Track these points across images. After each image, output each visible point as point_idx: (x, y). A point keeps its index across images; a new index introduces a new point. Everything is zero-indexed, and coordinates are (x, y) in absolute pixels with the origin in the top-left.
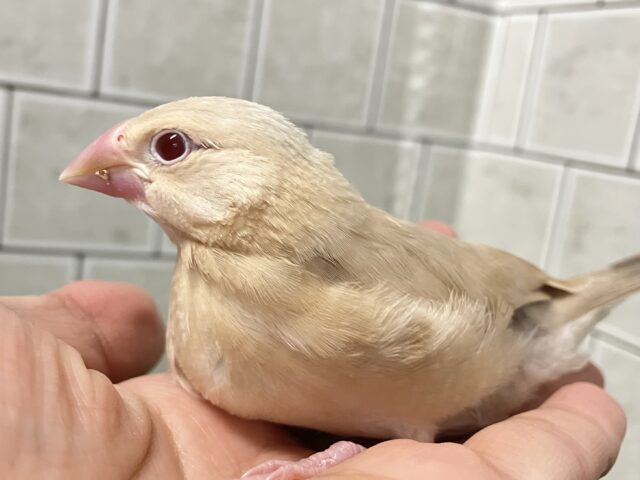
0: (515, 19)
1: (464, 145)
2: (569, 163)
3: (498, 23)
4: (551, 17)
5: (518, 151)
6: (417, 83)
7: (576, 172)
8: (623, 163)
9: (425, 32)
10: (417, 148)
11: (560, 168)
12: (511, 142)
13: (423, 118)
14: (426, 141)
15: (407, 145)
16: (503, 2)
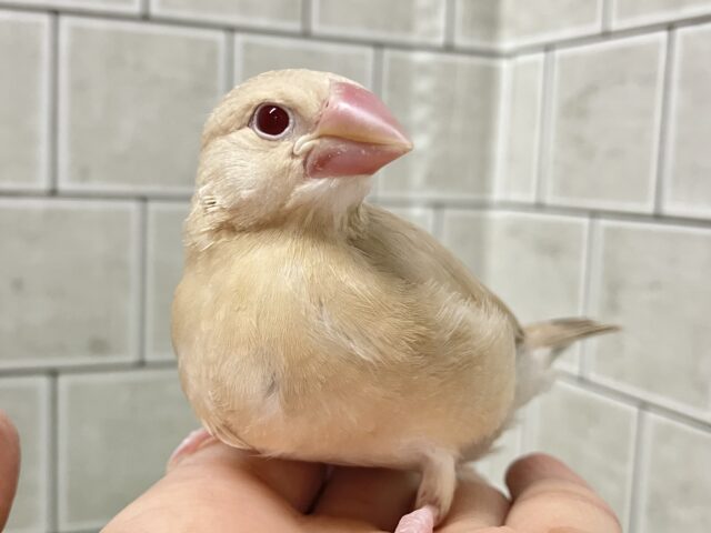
0: (522, 59)
1: (482, 205)
2: (594, 214)
3: (505, 66)
4: (558, 53)
5: (539, 207)
6: (421, 142)
7: (603, 223)
8: (648, 207)
9: (423, 85)
10: (430, 214)
11: (585, 221)
12: (531, 198)
13: (432, 179)
14: (438, 206)
16: (507, 43)
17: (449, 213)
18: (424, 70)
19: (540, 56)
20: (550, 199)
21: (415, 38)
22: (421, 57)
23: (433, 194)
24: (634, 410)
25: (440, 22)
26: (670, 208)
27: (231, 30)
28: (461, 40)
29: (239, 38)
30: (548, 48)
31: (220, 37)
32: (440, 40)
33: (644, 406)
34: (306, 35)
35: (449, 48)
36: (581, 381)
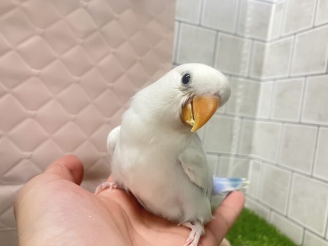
0: (267, 82)
1: (254, 119)
2: (283, 122)
3: (262, 84)
4: (277, 81)
5: (269, 120)
6: (239, 101)
7: (286, 125)
8: (297, 121)
9: (241, 86)
10: (240, 119)
11: (281, 124)
12: (267, 117)
13: (241, 111)
14: (242, 118)
15: (236, 119)
16: (263, 78)
17: (245, 120)
18: (241, 83)
19: (272, 82)
20: (272, 118)
21: (240, 74)
22: (241, 80)
23: (242, 114)
24: (290, 173)
25: (246, 71)
26: (303, 121)
28: (252, 76)
30: (274, 80)
32: (246, 75)
33: (293, 171)
35: (248, 78)
36: (277, 165)
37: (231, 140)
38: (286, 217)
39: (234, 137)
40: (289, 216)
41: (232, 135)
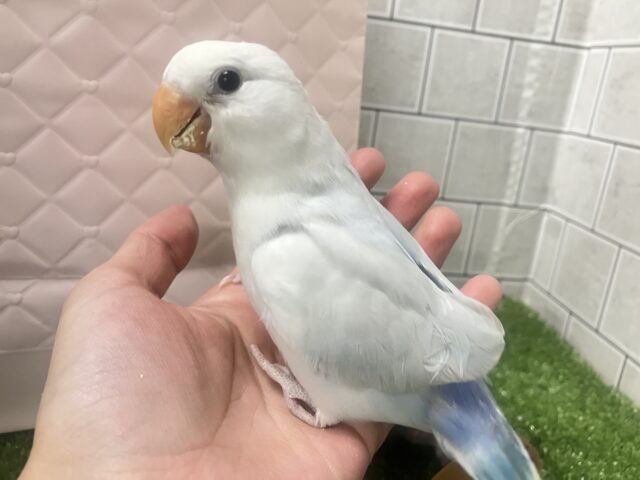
1: (559, 131)
2: (616, 143)
3: (584, 54)
5: (589, 136)
6: (527, 94)
7: (619, 147)
9: (534, 62)
10: (528, 132)
11: (611, 147)
12: (585, 131)
13: (530, 115)
14: (532, 129)
15: (520, 131)
17: (537, 133)
18: (536, 54)
19: (606, 51)
20: (593, 133)
21: (533, 37)
22: (536, 47)
23: (530, 123)
24: (616, 248)
25: (551, 29)
27: (433, 27)
28: (559, 38)
29: (437, 32)
30: (610, 47)
31: (428, 30)
32: (549, 38)
33: (621, 246)
34: (473, 32)
35: (553, 43)
36: (592, 231)
37: (506, 173)
38: (597, 331)
39: (513, 169)
40: (601, 330)
41: (508, 165)
